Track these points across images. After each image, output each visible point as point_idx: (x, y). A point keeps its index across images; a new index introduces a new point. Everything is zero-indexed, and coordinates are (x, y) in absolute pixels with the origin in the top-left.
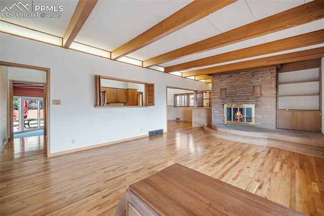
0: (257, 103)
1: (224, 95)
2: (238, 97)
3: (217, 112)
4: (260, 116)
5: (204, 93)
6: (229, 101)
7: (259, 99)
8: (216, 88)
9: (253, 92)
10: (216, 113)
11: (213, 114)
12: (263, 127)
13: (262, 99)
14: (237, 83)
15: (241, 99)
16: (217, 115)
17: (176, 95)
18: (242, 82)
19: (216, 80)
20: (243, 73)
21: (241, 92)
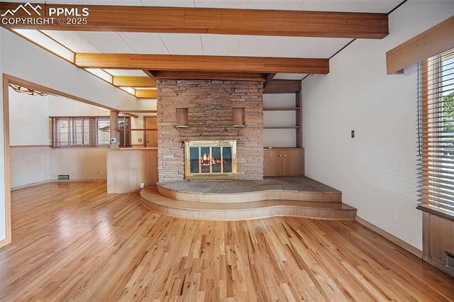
0: (239, 137)
1: (183, 122)
2: (209, 127)
3: (169, 157)
4: (244, 160)
5: (132, 119)
6: (194, 134)
7: (242, 132)
8: (166, 106)
9: (232, 119)
10: (168, 160)
11: (160, 162)
12: (248, 178)
13: (246, 132)
14: (208, 101)
15: (215, 131)
16: (168, 163)
17: (54, 120)
18: (217, 98)
19: (167, 90)
20: (218, 82)
21: (214, 118)
